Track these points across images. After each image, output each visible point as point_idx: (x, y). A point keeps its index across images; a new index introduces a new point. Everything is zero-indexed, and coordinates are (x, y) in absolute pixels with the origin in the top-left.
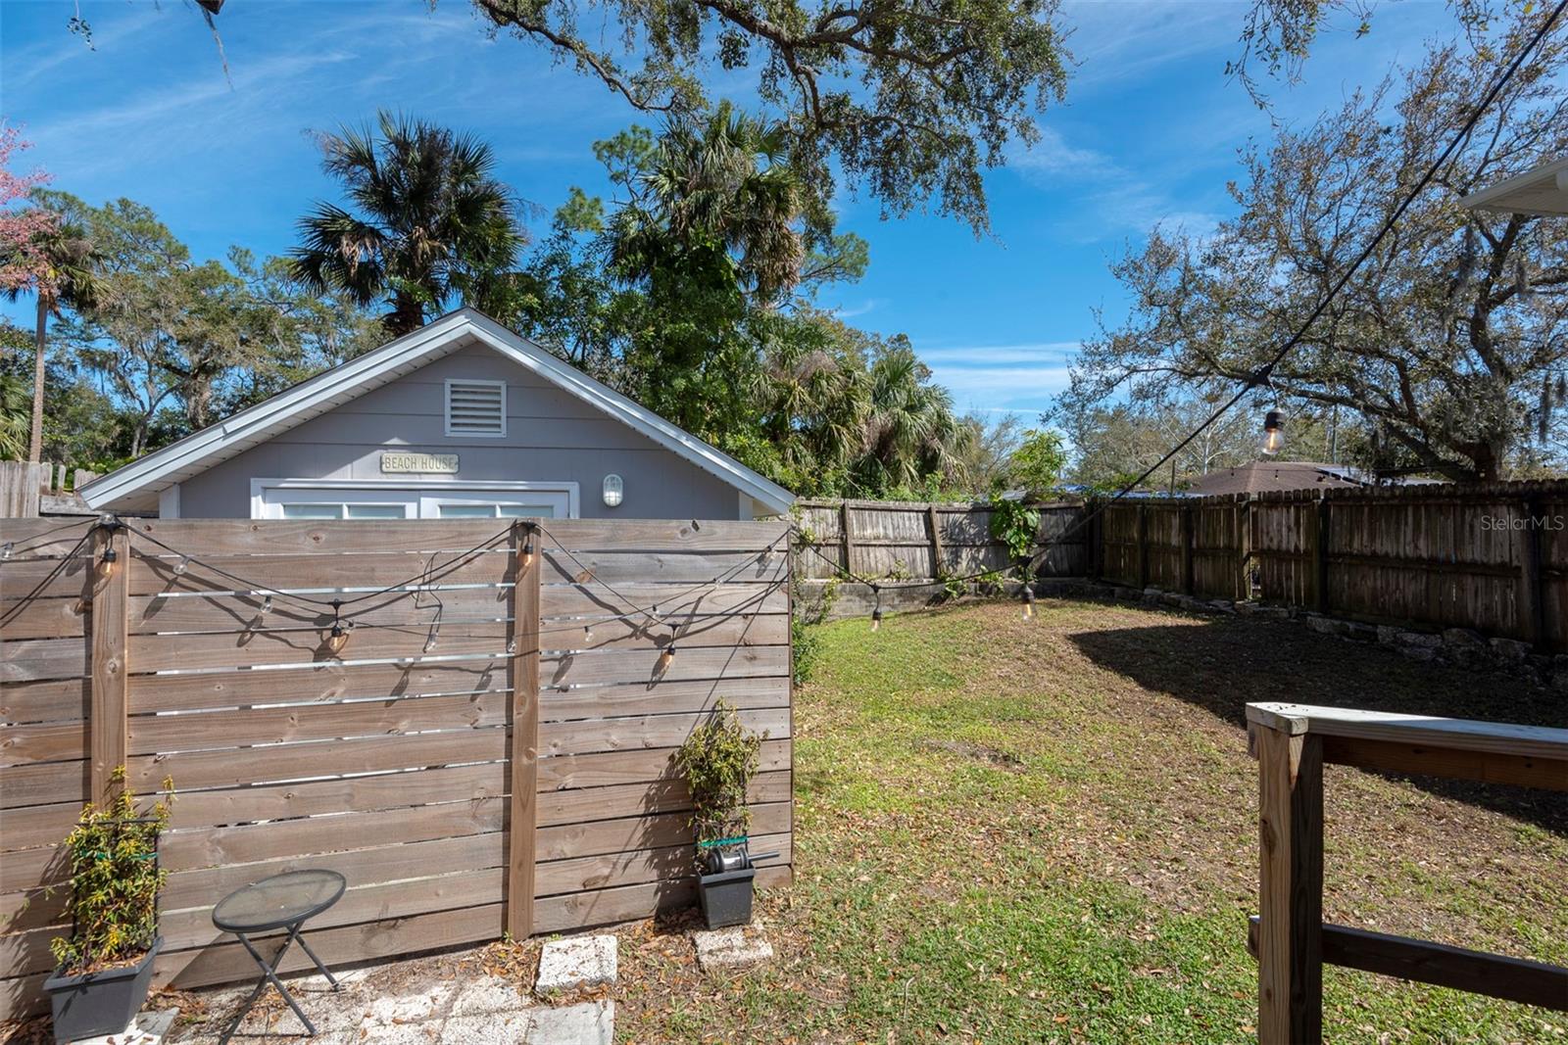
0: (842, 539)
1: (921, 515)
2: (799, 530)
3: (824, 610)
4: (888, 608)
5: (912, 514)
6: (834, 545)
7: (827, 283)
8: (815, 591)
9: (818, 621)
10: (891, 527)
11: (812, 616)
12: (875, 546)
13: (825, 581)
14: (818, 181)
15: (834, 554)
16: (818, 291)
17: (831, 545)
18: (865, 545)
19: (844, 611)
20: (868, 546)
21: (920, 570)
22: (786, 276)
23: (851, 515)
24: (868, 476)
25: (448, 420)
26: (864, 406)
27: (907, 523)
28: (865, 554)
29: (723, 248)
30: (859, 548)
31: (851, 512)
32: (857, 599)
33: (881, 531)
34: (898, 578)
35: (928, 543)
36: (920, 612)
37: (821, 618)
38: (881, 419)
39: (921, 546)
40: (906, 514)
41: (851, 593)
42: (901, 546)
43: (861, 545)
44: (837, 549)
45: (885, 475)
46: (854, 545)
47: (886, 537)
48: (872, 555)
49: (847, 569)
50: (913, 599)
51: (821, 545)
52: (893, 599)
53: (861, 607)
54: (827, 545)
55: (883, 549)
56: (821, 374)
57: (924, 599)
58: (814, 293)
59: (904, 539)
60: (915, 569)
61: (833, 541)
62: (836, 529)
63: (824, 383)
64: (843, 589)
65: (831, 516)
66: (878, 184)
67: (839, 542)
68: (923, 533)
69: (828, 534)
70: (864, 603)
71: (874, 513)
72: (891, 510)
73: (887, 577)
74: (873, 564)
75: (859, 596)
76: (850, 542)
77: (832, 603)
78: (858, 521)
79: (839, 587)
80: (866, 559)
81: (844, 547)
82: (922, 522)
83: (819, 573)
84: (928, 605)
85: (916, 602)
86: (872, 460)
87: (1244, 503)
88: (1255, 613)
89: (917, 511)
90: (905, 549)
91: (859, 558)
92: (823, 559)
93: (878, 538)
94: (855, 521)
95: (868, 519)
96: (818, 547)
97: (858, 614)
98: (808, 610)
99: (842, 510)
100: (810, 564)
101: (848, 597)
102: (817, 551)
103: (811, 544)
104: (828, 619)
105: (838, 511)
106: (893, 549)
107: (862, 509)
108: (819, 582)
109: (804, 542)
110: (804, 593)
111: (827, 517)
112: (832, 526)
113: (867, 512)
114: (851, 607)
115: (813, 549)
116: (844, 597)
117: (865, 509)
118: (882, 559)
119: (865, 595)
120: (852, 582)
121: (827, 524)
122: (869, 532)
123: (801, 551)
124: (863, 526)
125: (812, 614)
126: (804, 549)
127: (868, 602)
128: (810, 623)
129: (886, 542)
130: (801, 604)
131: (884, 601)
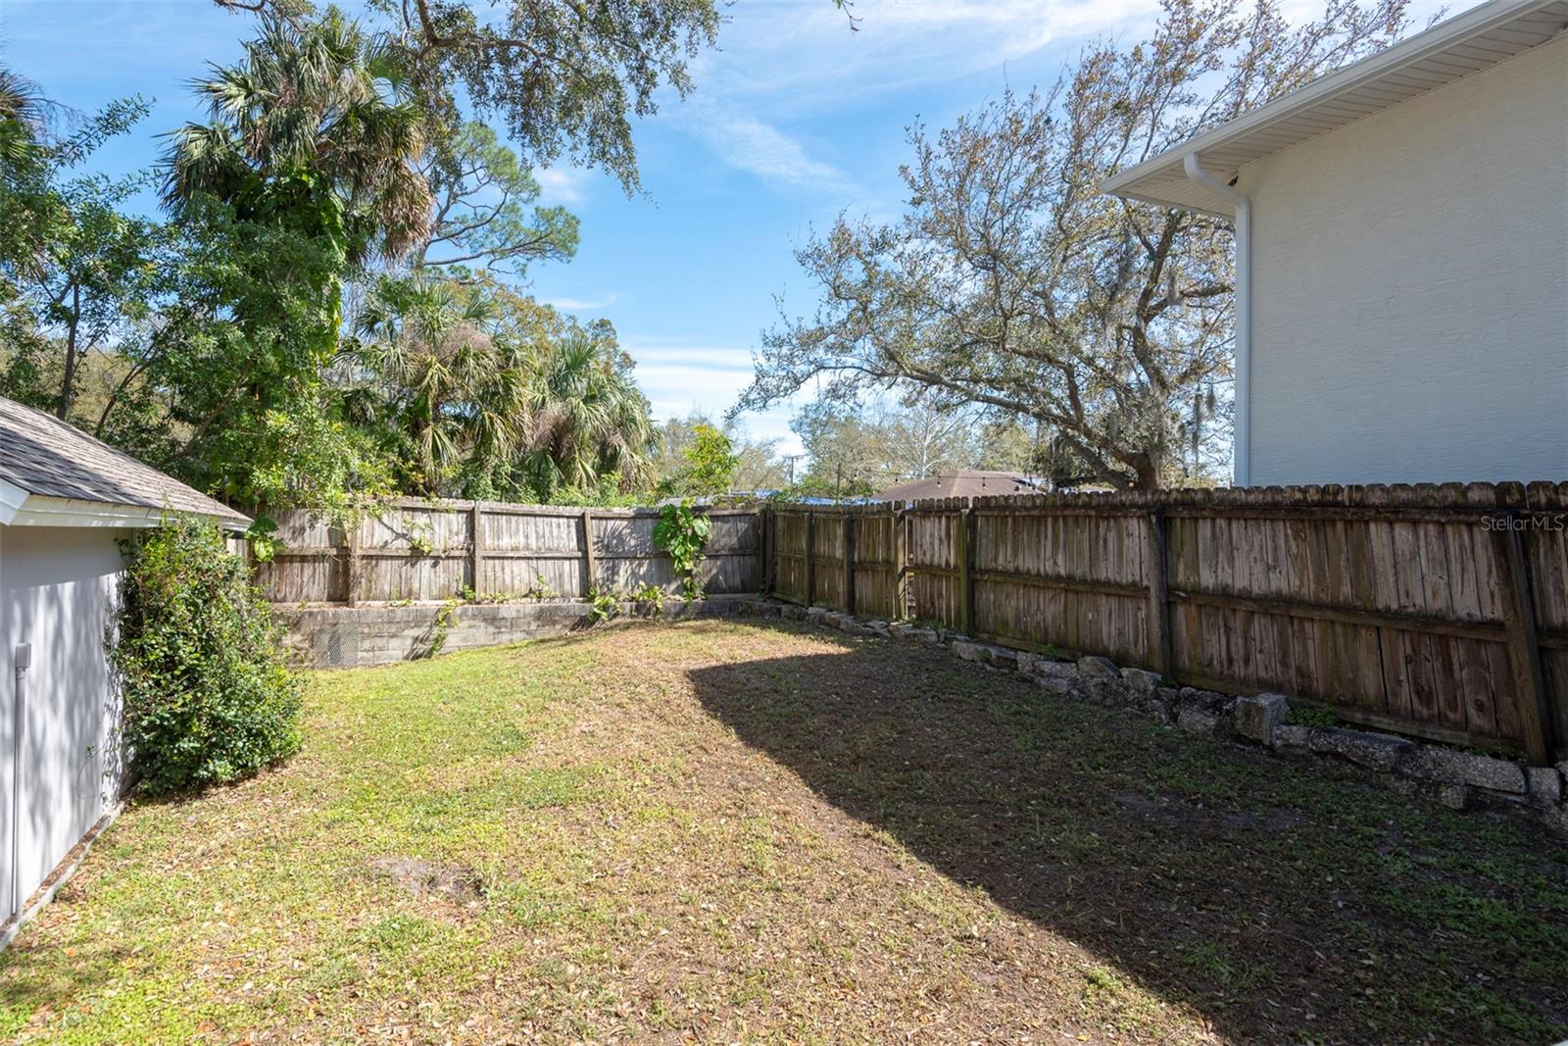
0: (468, 550)
1: (573, 522)
2: (411, 539)
3: (437, 640)
4: (522, 635)
5: (562, 520)
6: (460, 557)
7: (537, 261)
8: (426, 616)
9: (429, 654)
10: (534, 535)
11: (421, 648)
12: (512, 558)
13: (441, 602)
14: (442, 112)
15: (459, 568)
16: (528, 269)
17: (453, 558)
18: (499, 558)
19: (465, 639)
20: (503, 558)
21: (567, 587)
22: (412, 226)
23: (483, 521)
24: (535, 474)
26: (527, 392)
27: (555, 530)
28: (498, 569)
29: (325, 184)
30: (490, 562)
31: (484, 517)
32: (483, 624)
33: (522, 541)
34: (539, 597)
35: (580, 554)
36: (559, 639)
37: (433, 649)
38: (555, 409)
39: (570, 559)
40: (555, 520)
41: (474, 617)
42: (545, 558)
43: (494, 558)
44: (462, 564)
45: (555, 474)
46: (484, 558)
47: (527, 548)
48: (507, 570)
49: (473, 587)
50: (554, 623)
51: (439, 557)
52: (529, 623)
53: (487, 634)
54: (448, 558)
55: (523, 563)
56: (466, 351)
57: (568, 623)
58: (523, 271)
59: (549, 549)
60: (561, 585)
61: (457, 553)
62: (462, 537)
63: (472, 362)
64: (464, 613)
65: (458, 522)
66: (518, 124)
67: (464, 553)
68: (574, 544)
69: (450, 544)
70: (492, 629)
71: (514, 519)
72: (536, 516)
73: (526, 596)
74: (508, 581)
75: (485, 620)
76: (479, 554)
77: (448, 630)
78: (491, 527)
79: (459, 610)
80: (499, 574)
81: (470, 560)
82: (573, 530)
83: (435, 592)
84: (572, 629)
85: (558, 627)
86: (542, 457)
87: (899, 512)
88: (907, 636)
89: (568, 517)
90: (549, 562)
91: (490, 573)
92: (442, 575)
93: (517, 549)
94: (487, 529)
95: (505, 526)
96: (437, 559)
97: (483, 643)
98: (416, 639)
99: (471, 515)
100: (425, 582)
101: (472, 623)
102: (435, 565)
103: (427, 556)
104: (442, 651)
105: (465, 515)
106: (535, 561)
107: (498, 514)
108: (433, 605)
109: (416, 554)
110: (411, 619)
111: (449, 523)
112: (457, 534)
113: (504, 517)
114: (474, 635)
115: (429, 562)
116: (466, 623)
117: (502, 514)
118: (519, 574)
119: (493, 619)
120: (479, 603)
121: (450, 531)
122: (506, 542)
123: (413, 566)
124: (498, 535)
125: (421, 646)
126: (416, 563)
127: (497, 627)
128: (417, 657)
129: (528, 554)
130: (406, 633)
131: (517, 626)
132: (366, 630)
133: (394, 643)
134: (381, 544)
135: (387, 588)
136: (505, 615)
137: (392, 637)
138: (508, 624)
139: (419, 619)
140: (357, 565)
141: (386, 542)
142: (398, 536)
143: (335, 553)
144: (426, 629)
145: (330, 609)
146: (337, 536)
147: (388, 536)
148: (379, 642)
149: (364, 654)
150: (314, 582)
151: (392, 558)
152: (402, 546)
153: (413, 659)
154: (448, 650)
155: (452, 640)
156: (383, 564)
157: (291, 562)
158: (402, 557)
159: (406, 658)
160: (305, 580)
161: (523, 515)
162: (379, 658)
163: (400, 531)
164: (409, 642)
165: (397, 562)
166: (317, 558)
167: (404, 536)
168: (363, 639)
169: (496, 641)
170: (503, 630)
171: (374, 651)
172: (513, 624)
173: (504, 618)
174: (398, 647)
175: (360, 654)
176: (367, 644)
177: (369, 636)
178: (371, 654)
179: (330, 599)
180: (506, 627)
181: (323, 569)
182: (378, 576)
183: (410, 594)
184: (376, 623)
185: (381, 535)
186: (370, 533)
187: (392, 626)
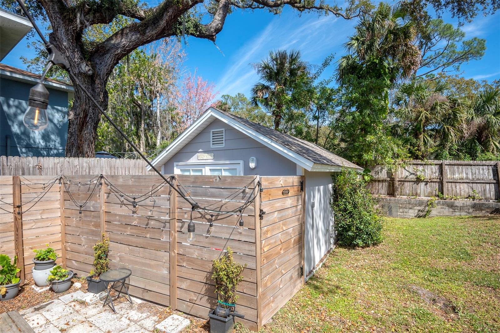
0: (440, 179)
1: (490, 168)
2: (416, 175)
3: (427, 212)
4: (465, 213)
5: (484, 167)
6: (436, 182)
7: (465, 62)
8: (423, 203)
9: (424, 216)
10: (470, 173)
11: (421, 214)
12: (460, 182)
13: (430, 198)
14: (423, 19)
15: (436, 186)
16: (460, 67)
17: (434, 182)
18: (454, 182)
19: (439, 213)
20: (456, 182)
21: (488, 195)
22: (413, 64)
23: (447, 169)
24: (469, 148)
25: (211, 143)
26: (464, 115)
27: (481, 172)
28: (454, 186)
29: (381, 60)
30: (450, 184)
31: (446, 167)
32: (447, 208)
33: (465, 176)
34: (474, 199)
35: (495, 181)
36: (484, 217)
37: (426, 215)
38: (478, 121)
39: (489, 183)
40: (481, 167)
41: (443, 204)
42: (476, 183)
43: (451, 182)
44: (437, 184)
45: (479, 148)
46: (447, 182)
47: (467, 178)
48: (458, 187)
49: (442, 193)
50: (482, 210)
51: (428, 182)
52: (469, 209)
53: (449, 211)
54: (431, 182)
55: (466, 185)
56: (436, 104)
57: (489, 210)
58: (458, 69)
59: (478, 179)
60: (485, 194)
61: (435, 180)
62: (437, 174)
63: (439, 108)
64: (439, 203)
65: (435, 169)
66: (456, 10)
67: (438, 180)
68: (491, 177)
69: (432, 177)
70: (451, 210)
71: (460, 167)
72: (471, 165)
73: (467, 198)
74: (458, 191)
75: (448, 206)
76: (445, 181)
77: (432, 208)
78: (450, 170)
79: (436, 202)
80: (454, 189)
81: (441, 183)
82: (491, 171)
83: (426, 194)
84: (491, 213)
85: (483, 212)
86: (472, 141)
89: (488, 166)
90: (479, 185)
91: (450, 188)
92: (429, 188)
93: (463, 179)
94: (448, 171)
95: (456, 170)
96: (427, 183)
97: (447, 214)
98: (419, 211)
99: (441, 166)
100: (422, 190)
101: (442, 206)
102: (426, 184)
103: (423, 181)
104: (430, 216)
105: (438, 166)
106: (471, 184)
107: (453, 165)
108: (426, 199)
109: (418, 180)
110: (417, 203)
111: (432, 169)
112: (435, 173)
113: (456, 166)
114: (443, 212)
115: (424, 183)
116: (440, 207)
117: (455, 165)
118: (464, 189)
119: (452, 206)
120: (445, 199)
121: (432, 172)
122: (457, 176)
123: (417, 184)
124: (453, 173)
125: (421, 213)
126: (418, 183)
127: (454, 209)
128: (420, 217)
129: (467, 181)
130: (415, 208)
131: (463, 209)
132: (401, 206)
133: (411, 211)
134: (405, 177)
135: (408, 192)
136: (457, 205)
137: (410, 209)
138: (459, 208)
139: (421, 203)
140: (397, 184)
141: (407, 176)
142: (411, 174)
143: (389, 179)
144: (424, 207)
145: (388, 198)
146: (390, 174)
147: (407, 174)
148: (406, 210)
149: (400, 213)
150: (382, 189)
151: (409, 181)
152: (413, 177)
153: (418, 217)
154: (432, 216)
155: (434, 212)
156: (406, 184)
157: (375, 182)
158: (413, 181)
159: (416, 217)
160: (380, 188)
161: (465, 165)
162: (405, 215)
163: (412, 172)
164: (417, 211)
165: (411, 183)
166: (383, 181)
167: (413, 174)
168: (400, 208)
169: (453, 215)
170: (456, 210)
171: (403, 213)
172: (461, 208)
173: (457, 206)
174: (412, 213)
175: (399, 213)
176: (401, 210)
177: (402, 207)
178: (403, 214)
179: (388, 194)
180: (458, 209)
181: (385, 184)
182: (404, 188)
183: (416, 194)
184: (404, 204)
186: (401, 173)
187: (410, 205)
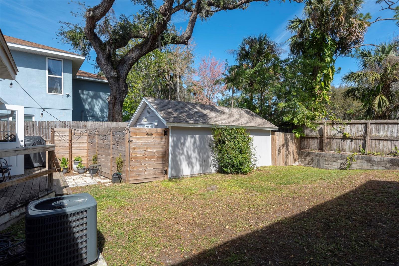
0: (364, 137)
2: (343, 133)
3: (348, 165)
4: (383, 168)
6: (360, 139)
8: (344, 157)
9: (346, 169)
10: (396, 132)
12: (383, 140)
13: (352, 153)
15: (361, 143)
17: (359, 139)
18: (378, 140)
19: (359, 166)
20: (380, 140)
23: (371, 126)
28: (377, 143)
30: (374, 141)
32: (366, 162)
33: (389, 134)
34: (395, 155)
37: (347, 167)
41: (362, 159)
44: (362, 141)
46: (370, 140)
47: (392, 136)
48: (381, 144)
49: (365, 149)
52: (386, 164)
53: (367, 165)
54: (356, 139)
55: (389, 142)
61: (360, 138)
62: (362, 133)
63: (390, 69)
64: (358, 158)
65: (361, 127)
67: (362, 138)
69: (358, 134)
70: (369, 164)
71: (386, 126)
73: (388, 154)
74: (381, 148)
76: (368, 138)
77: (352, 162)
78: (375, 129)
81: (365, 140)
83: (351, 150)
91: (373, 145)
92: (354, 145)
93: (387, 137)
94: (373, 129)
95: (382, 128)
96: (352, 140)
97: (366, 168)
98: (342, 164)
99: (366, 124)
100: (348, 146)
101: (361, 161)
102: (351, 141)
103: (348, 138)
104: (350, 168)
105: (364, 125)
106: (395, 142)
107: (379, 124)
108: (349, 153)
109: (344, 138)
110: (340, 157)
111: (358, 128)
112: (361, 131)
113: (382, 125)
114: (362, 165)
115: (349, 140)
116: (359, 161)
117: (381, 124)
118: (388, 146)
119: (370, 161)
120: (366, 155)
121: (358, 131)
122: (381, 134)
123: (344, 141)
124: (378, 131)
125: (343, 166)
126: (345, 140)
127: (372, 164)
128: (342, 169)
129: (391, 138)
130: (338, 161)
131: (380, 164)
132: (326, 159)
133: (335, 164)
134: (333, 134)
135: (335, 147)
136: (375, 160)
137: (334, 162)
138: (376, 163)
139: (343, 158)
140: (326, 141)
141: (335, 134)
142: (339, 132)
143: (320, 137)
144: (345, 161)
145: (320, 152)
146: (321, 132)
147: (336, 132)
148: (330, 163)
149: (326, 165)
150: (315, 144)
151: (337, 139)
152: (340, 135)
153: (341, 169)
154: (353, 169)
155: (354, 165)
156: (334, 141)
157: (309, 139)
158: (340, 139)
159: (339, 169)
160: (313, 144)
161: (391, 124)
162: (330, 167)
163: (340, 131)
164: (339, 164)
165: (338, 140)
166: (315, 138)
167: (341, 132)
168: (326, 161)
169: (371, 168)
170: (374, 165)
171: (329, 165)
172: (379, 163)
173: (374, 161)
174: (336, 165)
175: (325, 165)
176: (327, 163)
177: (327, 160)
178: (328, 166)
179: (319, 149)
180: (375, 164)
181: (317, 141)
182: (333, 144)
183: (343, 149)
184: (329, 157)
185: (333, 132)
186: (329, 131)
187: (334, 159)
